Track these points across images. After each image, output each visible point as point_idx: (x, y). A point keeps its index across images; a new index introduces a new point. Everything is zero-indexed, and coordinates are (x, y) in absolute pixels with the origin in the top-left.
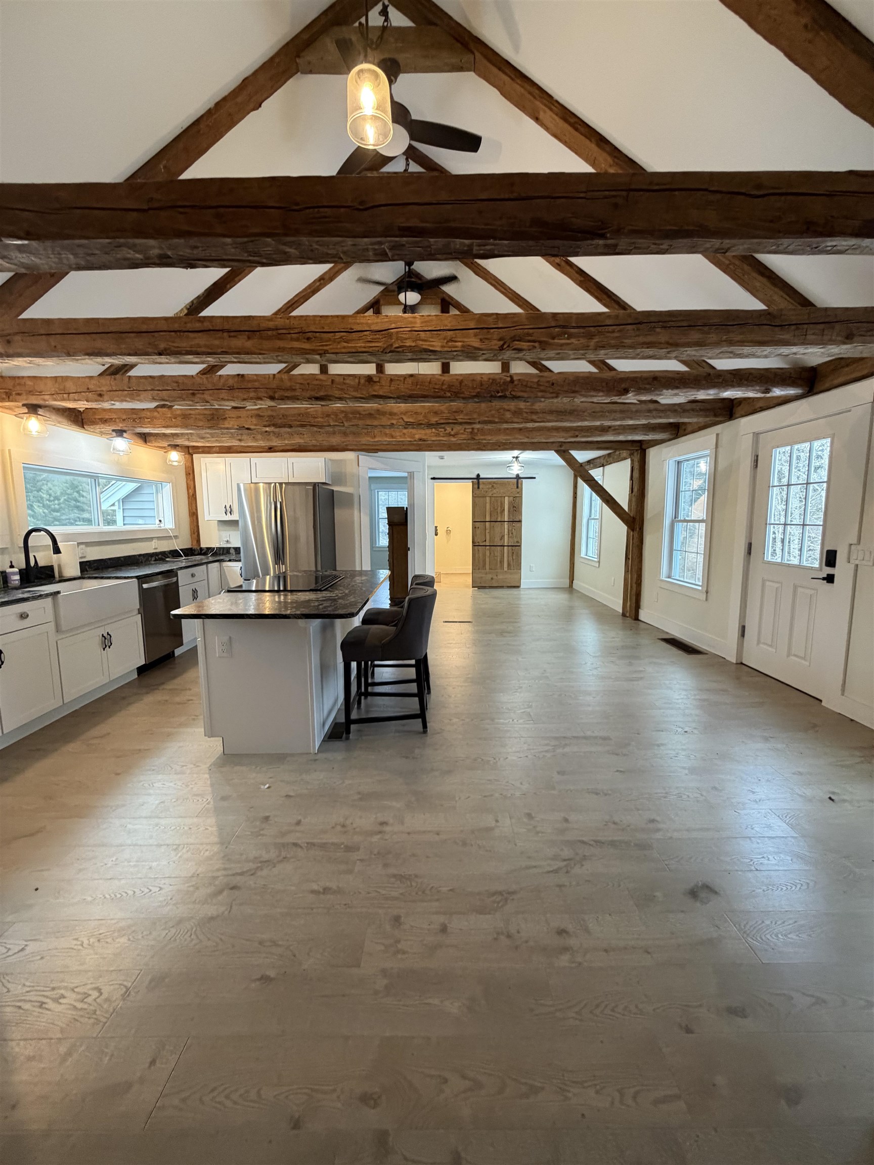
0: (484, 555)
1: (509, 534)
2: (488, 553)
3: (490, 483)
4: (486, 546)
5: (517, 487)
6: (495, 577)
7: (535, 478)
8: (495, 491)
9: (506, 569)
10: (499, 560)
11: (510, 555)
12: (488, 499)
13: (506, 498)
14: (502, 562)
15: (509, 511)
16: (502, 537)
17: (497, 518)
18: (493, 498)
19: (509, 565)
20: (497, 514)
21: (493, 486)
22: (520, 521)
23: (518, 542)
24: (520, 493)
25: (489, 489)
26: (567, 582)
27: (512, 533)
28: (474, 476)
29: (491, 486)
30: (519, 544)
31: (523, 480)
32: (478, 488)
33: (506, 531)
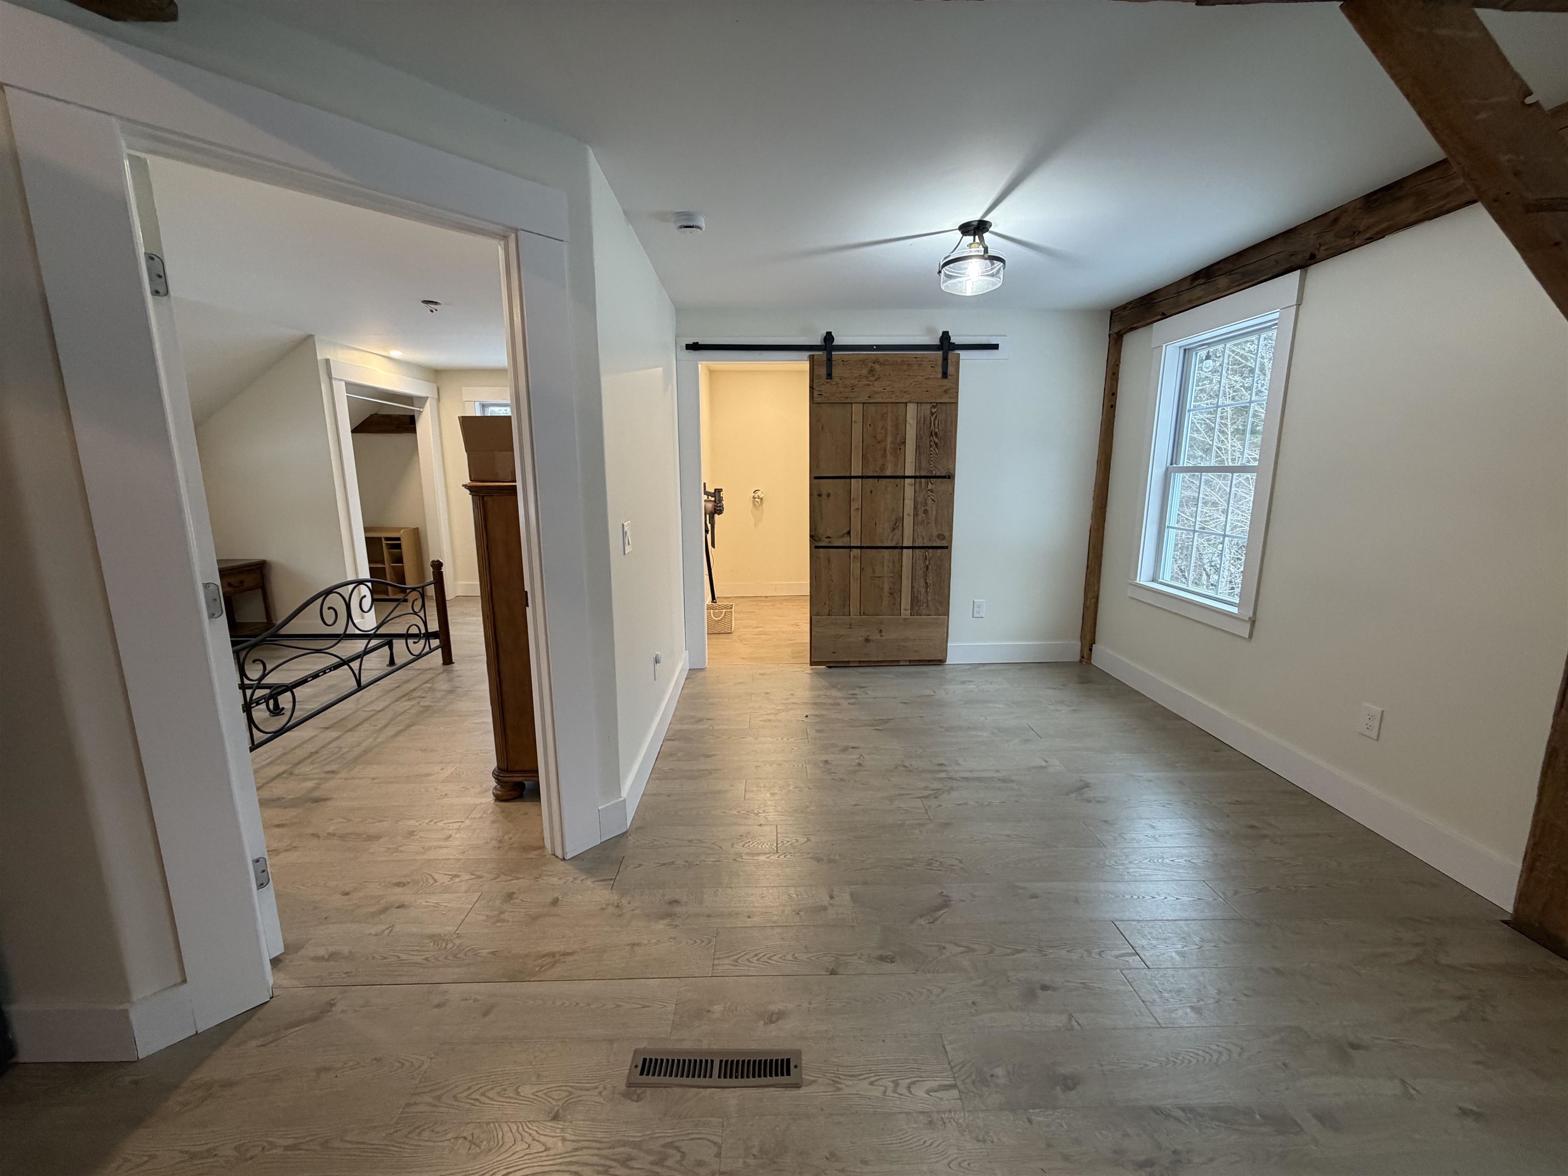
0: (845, 574)
1: (916, 515)
2: (855, 568)
3: (863, 362)
4: (851, 548)
5: (945, 375)
6: (875, 636)
7: (995, 347)
8: (877, 387)
9: (906, 612)
10: (886, 587)
11: (920, 572)
12: (857, 409)
13: (911, 409)
14: (896, 592)
15: (918, 447)
16: (898, 524)
17: (883, 468)
18: (872, 408)
19: (915, 601)
20: (884, 456)
21: (872, 371)
22: (950, 477)
23: (941, 537)
24: (953, 391)
25: (860, 377)
26: (1074, 646)
27: (926, 511)
28: (817, 340)
29: (865, 371)
30: (944, 543)
31: (963, 354)
32: (829, 375)
33: (909, 504)
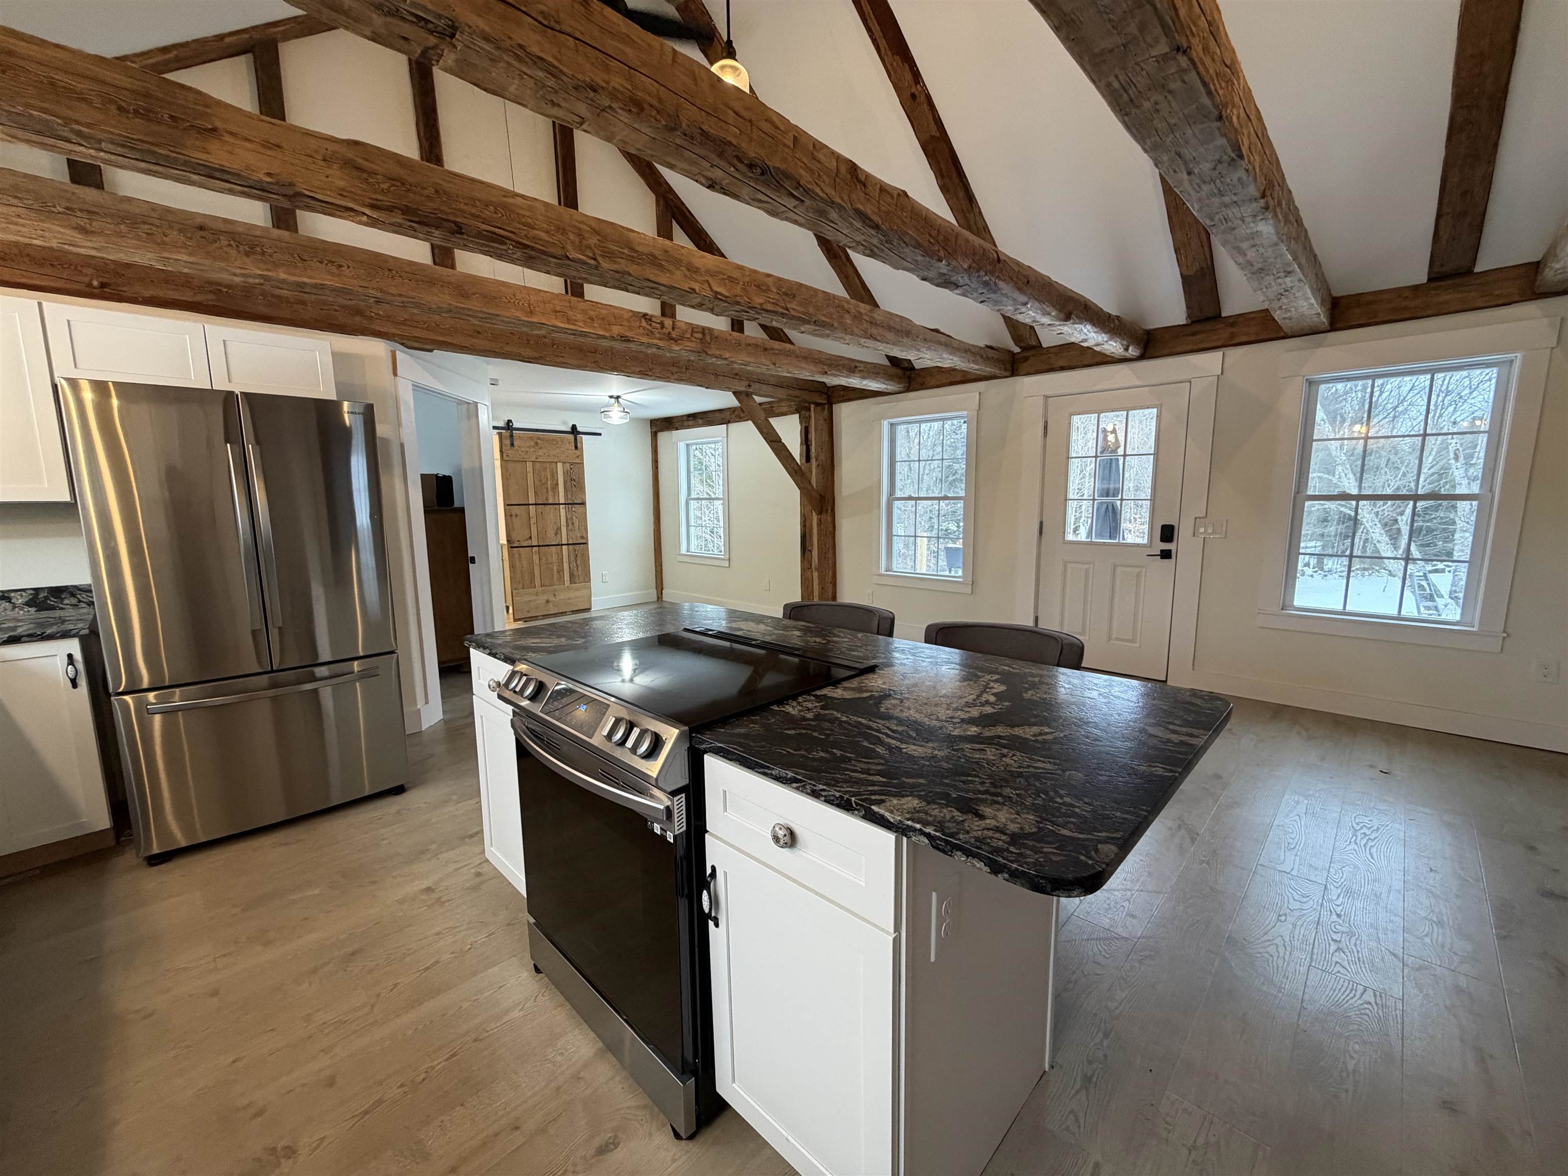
0: (531, 563)
1: (567, 526)
2: (536, 558)
3: (531, 438)
4: (533, 546)
5: (576, 448)
6: (552, 599)
7: (600, 434)
8: (540, 453)
9: (567, 583)
10: (555, 568)
11: (572, 559)
12: (529, 465)
13: (560, 465)
14: (560, 571)
15: (565, 487)
16: (558, 531)
17: (547, 499)
18: (538, 465)
19: (572, 575)
20: (547, 492)
21: (536, 443)
22: (583, 504)
23: (582, 537)
24: (581, 456)
25: (530, 447)
26: (654, 592)
27: (573, 523)
28: (501, 424)
29: (532, 443)
30: (584, 541)
31: (583, 436)
32: (512, 445)
33: (563, 519)
